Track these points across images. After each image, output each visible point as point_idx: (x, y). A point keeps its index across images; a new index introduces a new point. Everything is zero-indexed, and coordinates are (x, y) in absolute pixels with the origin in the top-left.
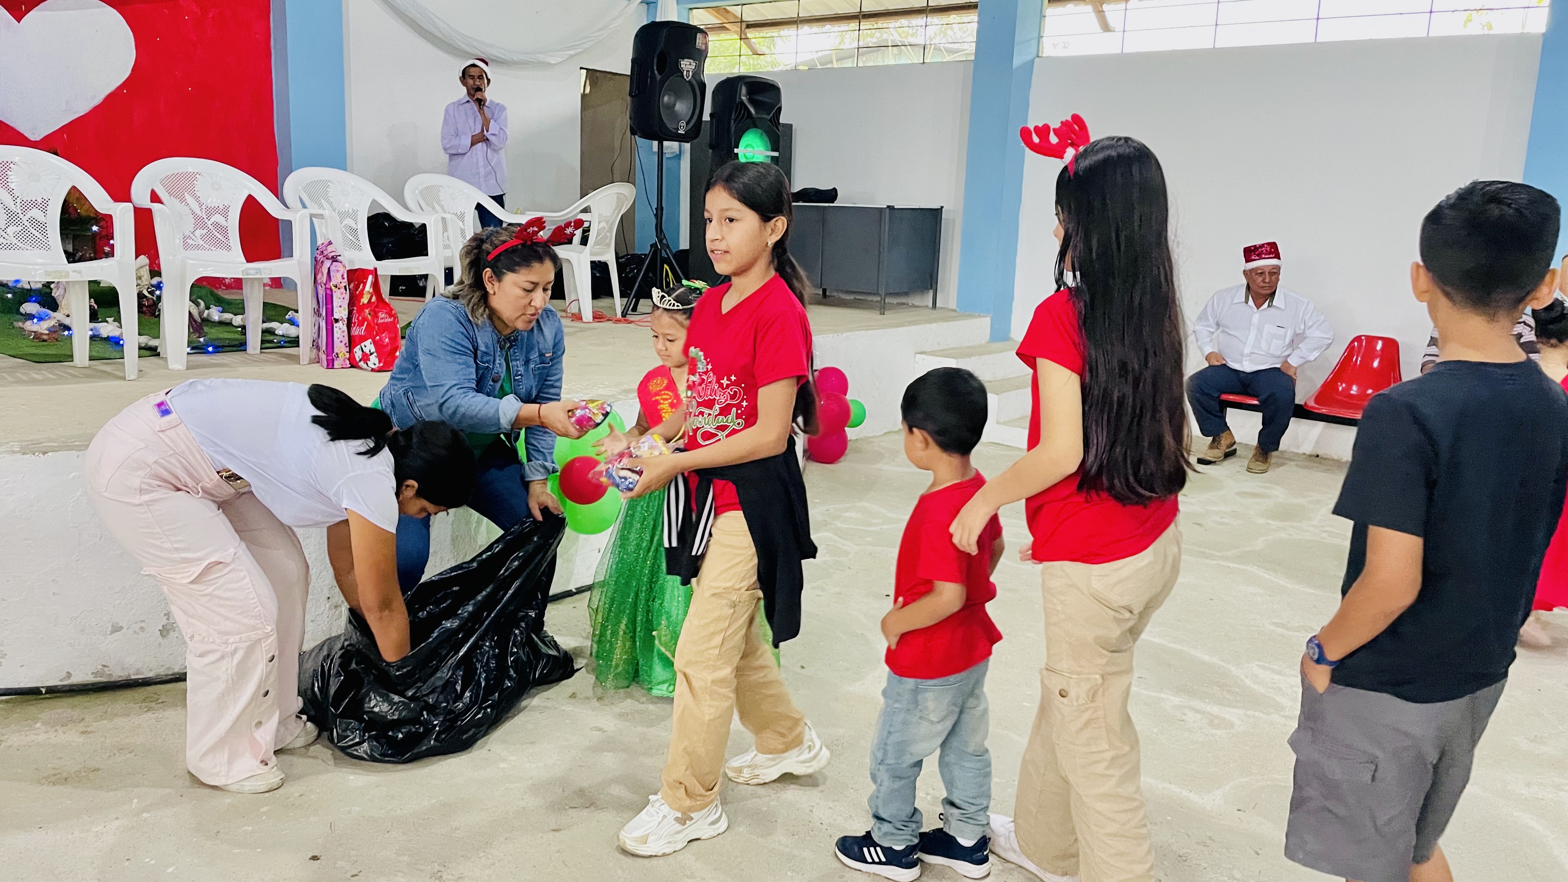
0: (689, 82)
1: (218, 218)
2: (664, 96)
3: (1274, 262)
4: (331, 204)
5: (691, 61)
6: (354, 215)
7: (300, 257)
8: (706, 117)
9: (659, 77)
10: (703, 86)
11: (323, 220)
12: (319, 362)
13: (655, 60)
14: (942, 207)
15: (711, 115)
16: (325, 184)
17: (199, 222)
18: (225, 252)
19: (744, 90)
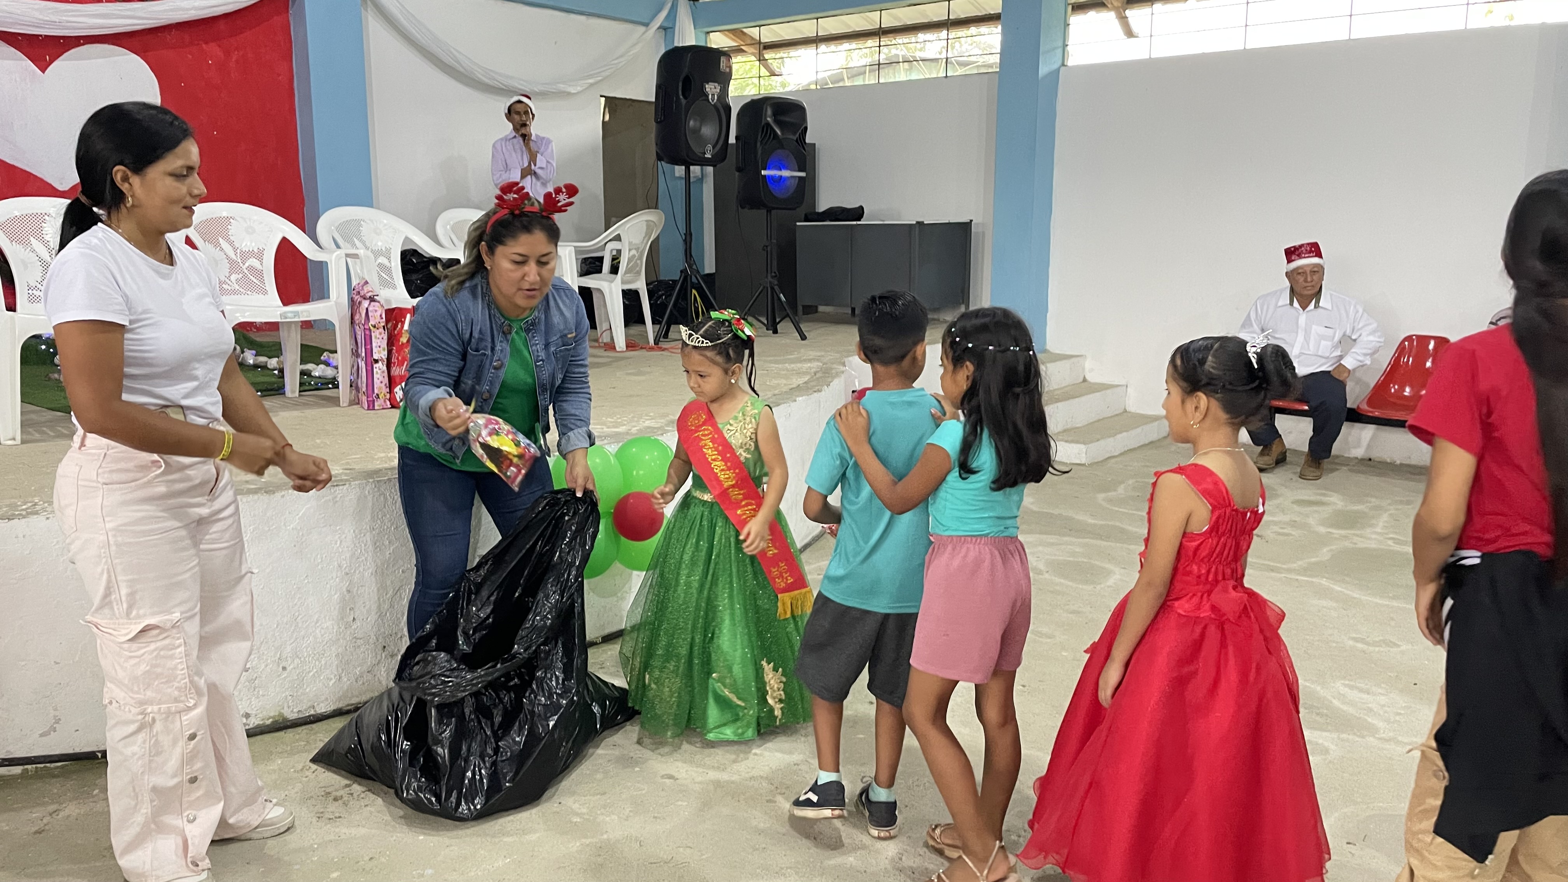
0: (715, 106)
1: (253, 262)
2: (690, 120)
3: (1316, 260)
4: (364, 243)
5: (716, 84)
6: (387, 254)
7: (338, 298)
8: (732, 140)
9: (683, 101)
10: (728, 109)
11: (358, 260)
12: (358, 404)
13: (680, 84)
14: (971, 221)
15: (737, 138)
16: (358, 223)
17: (234, 266)
18: (261, 296)
19: (769, 112)
